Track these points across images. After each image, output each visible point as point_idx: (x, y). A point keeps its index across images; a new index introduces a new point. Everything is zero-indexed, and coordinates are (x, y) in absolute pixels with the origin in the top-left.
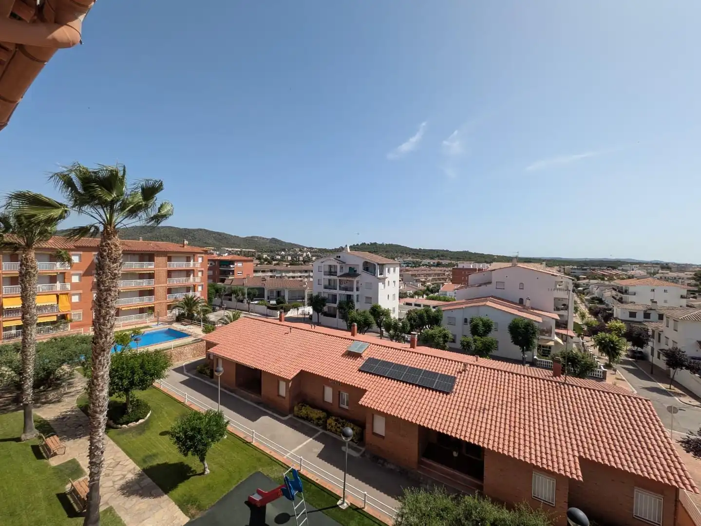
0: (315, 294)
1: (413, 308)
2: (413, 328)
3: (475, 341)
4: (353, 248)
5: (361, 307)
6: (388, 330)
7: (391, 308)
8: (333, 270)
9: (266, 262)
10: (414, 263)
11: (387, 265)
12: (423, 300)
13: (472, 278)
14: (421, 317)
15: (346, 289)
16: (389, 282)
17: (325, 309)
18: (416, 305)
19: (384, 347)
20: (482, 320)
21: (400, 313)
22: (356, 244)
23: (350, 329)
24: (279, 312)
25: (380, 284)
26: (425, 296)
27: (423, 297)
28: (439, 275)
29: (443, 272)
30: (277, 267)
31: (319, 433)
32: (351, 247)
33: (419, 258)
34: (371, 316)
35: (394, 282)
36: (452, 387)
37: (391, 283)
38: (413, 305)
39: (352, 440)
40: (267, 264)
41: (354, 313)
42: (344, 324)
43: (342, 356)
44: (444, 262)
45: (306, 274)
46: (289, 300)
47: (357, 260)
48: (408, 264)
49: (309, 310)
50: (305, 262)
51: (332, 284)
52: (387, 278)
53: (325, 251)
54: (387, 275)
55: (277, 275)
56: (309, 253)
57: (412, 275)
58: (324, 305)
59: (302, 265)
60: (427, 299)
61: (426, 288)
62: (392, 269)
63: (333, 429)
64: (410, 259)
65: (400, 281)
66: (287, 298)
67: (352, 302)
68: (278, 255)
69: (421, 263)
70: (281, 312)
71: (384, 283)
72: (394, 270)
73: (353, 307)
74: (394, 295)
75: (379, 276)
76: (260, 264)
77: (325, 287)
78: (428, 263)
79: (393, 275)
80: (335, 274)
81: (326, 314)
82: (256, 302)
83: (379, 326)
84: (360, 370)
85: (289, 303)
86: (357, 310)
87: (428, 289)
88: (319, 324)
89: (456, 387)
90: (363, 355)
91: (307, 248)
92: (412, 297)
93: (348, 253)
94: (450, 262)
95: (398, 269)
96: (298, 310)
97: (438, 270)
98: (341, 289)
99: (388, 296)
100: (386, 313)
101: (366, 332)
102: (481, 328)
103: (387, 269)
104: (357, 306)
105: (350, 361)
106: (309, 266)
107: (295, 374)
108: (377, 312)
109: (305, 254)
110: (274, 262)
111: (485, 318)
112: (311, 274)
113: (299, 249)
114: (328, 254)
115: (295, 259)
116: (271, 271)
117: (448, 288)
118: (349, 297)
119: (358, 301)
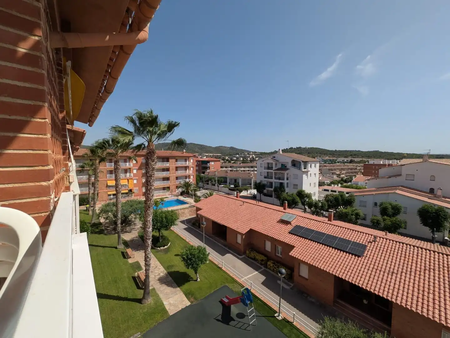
0: (258, 182)
1: (330, 193)
2: (330, 207)
3: (384, 220)
4: (284, 151)
5: (289, 191)
6: (310, 207)
7: (312, 192)
8: (270, 166)
9: (227, 162)
10: (330, 160)
11: (309, 162)
12: (338, 188)
13: (382, 171)
14: (336, 199)
15: (279, 179)
16: (311, 174)
17: (265, 191)
18: (332, 191)
19: (308, 218)
20: (391, 204)
21: (319, 197)
22: (286, 149)
23: (282, 205)
24: (236, 193)
25: (304, 176)
26: (340, 185)
27: (338, 185)
28: (351, 169)
29: (355, 167)
30: (234, 165)
31: (262, 270)
32: (282, 150)
33: (334, 157)
34: (297, 197)
35: (315, 174)
36: (363, 252)
37: (313, 175)
38: (330, 191)
39: (284, 277)
40: (228, 163)
41: (284, 195)
42: (278, 202)
43: (278, 222)
44: (356, 160)
45: (252, 169)
46: (242, 185)
47: (287, 159)
48: (325, 161)
49: (254, 192)
50: (251, 161)
51: (270, 175)
52: (309, 171)
53: (265, 153)
54: (309, 169)
55: (234, 170)
56: (253, 155)
57: (329, 170)
58: (265, 189)
59: (249, 163)
60: (341, 187)
61: (340, 179)
62: (313, 165)
63: (272, 269)
64: (327, 158)
65: (319, 174)
66: (240, 184)
67: (284, 188)
68: (235, 157)
69: (336, 160)
70: (237, 192)
71: (307, 175)
72: (315, 166)
73: (284, 191)
74: (315, 183)
75: (303, 170)
76: (224, 163)
77: (265, 178)
78: (342, 160)
79: (314, 169)
80: (271, 168)
81: (265, 195)
82: (222, 186)
83: (303, 204)
84: (290, 233)
85: (242, 187)
86: (287, 193)
87: (342, 180)
88: (261, 201)
89: (366, 252)
90: (292, 223)
91: (253, 152)
92: (329, 185)
93: (281, 154)
94: (361, 159)
95: (318, 165)
96: (247, 191)
97: (351, 166)
98: (275, 178)
99: (310, 183)
100: (309, 196)
101: (293, 208)
102: (390, 211)
103: (309, 165)
104: (287, 190)
105: (283, 226)
106: (254, 164)
107: (247, 231)
108: (301, 195)
109: (251, 156)
110: (232, 162)
111: (394, 203)
112: (256, 169)
113: (247, 153)
114: (266, 155)
115: (245, 159)
116: (231, 167)
117: (360, 179)
118: (281, 184)
119: (287, 187)
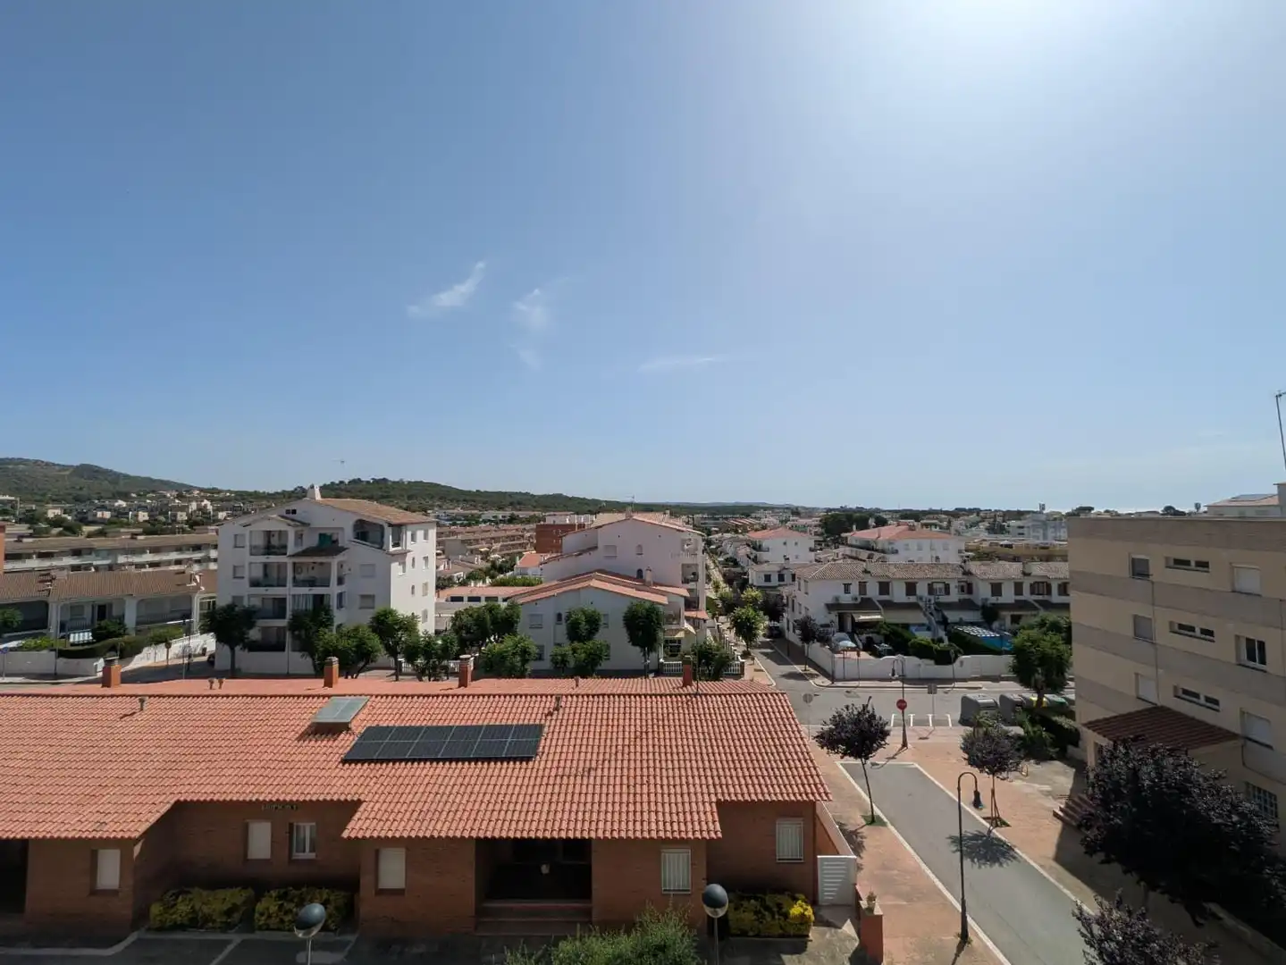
0: (223, 602)
1: (465, 605)
2: (465, 645)
3: (574, 650)
4: (331, 490)
5: (348, 618)
6: (410, 659)
7: (418, 613)
8: (275, 541)
9: (56, 531)
10: (466, 517)
11: (409, 527)
12: (482, 588)
13: (569, 541)
14: (479, 621)
15: (311, 583)
16: (414, 559)
17: (254, 634)
18: (471, 599)
19: (403, 696)
20: (584, 612)
21: (438, 619)
22: (337, 482)
23: (320, 671)
24: (100, 663)
25: (395, 567)
26: (488, 580)
27: (484, 582)
28: (512, 538)
29: (520, 533)
30: (97, 542)
31: (230, 947)
32: (323, 488)
33: (475, 507)
34: (373, 635)
35: (426, 559)
36: (537, 747)
37: (420, 562)
38: (466, 599)
39: (325, 928)
40: (60, 534)
41: (330, 635)
42: (303, 662)
43: (299, 739)
44: (522, 514)
45: (198, 555)
46: (138, 623)
47: (340, 517)
48: (454, 520)
49: (206, 642)
50: (193, 524)
51: (274, 574)
52: (409, 551)
53: (256, 496)
54: (409, 545)
55: (95, 563)
56: (206, 502)
57: (463, 542)
58: (252, 625)
59: (184, 531)
60: (493, 585)
61: (489, 565)
62: (420, 534)
63: (274, 922)
64: (459, 510)
65: (437, 554)
66: (130, 620)
67: (328, 611)
68: (103, 508)
69: (480, 516)
70: (109, 663)
71: (403, 564)
72: (426, 537)
73: (330, 620)
74: (426, 585)
75: (392, 549)
76: (31, 536)
77: (255, 583)
78: (494, 517)
79: (422, 546)
80: (282, 550)
81: (254, 647)
82: (13, 644)
83: (393, 652)
84: (344, 761)
85: (138, 632)
86: (339, 626)
87: (494, 566)
88: (234, 673)
89: (543, 741)
90: (351, 726)
91: (202, 490)
92: (464, 584)
93: (318, 503)
94: (532, 513)
95: (433, 533)
96: (168, 646)
97: (512, 529)
98: (296, 583)
99: (413, 587)
100: (409, 625)
101: (361, 670)
102: (584, 627)
103: (409, 534)
104: (339, 617)
105: (322, 745)
106: (209, 534)
107: (153, 819)
108: (388, 627)
109: (194, 506)
110: (87, 529)
111: (590, 609)
112: (213, 554)
113: (175, 493)
114: (264, 503)
115: (162, 518)
116: (77, 553)
117: (530, 561)
118: (319, 599)
119: (340, 606)
